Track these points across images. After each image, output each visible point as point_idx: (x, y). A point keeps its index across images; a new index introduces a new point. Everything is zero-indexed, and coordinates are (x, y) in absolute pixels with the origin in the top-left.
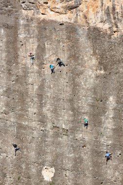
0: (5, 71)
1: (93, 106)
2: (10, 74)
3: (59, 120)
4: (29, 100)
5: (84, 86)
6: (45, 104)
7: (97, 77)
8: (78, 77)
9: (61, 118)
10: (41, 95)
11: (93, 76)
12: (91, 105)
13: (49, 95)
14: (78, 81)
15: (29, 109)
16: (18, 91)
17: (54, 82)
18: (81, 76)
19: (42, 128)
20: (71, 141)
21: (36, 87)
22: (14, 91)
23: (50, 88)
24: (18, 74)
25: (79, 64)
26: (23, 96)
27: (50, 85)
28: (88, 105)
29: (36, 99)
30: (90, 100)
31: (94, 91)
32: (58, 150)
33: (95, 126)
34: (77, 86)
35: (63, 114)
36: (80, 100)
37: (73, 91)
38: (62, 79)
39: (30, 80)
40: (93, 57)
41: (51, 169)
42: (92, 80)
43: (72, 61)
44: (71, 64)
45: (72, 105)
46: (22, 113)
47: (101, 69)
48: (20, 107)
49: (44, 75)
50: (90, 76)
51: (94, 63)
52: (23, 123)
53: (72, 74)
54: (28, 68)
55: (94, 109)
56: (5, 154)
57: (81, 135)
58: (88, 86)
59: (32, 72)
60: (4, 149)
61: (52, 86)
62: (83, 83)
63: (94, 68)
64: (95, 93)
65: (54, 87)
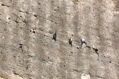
0: (49, 2)
1: (113, 35)
2: (53, 5)
3: (90, 42)
4: (67, 25)
5: (106, 21)
6: (79, 30)
7: (115, 15)
8: (102, 14)
9: (91, 41)
10: (76, 23)
11: (112, 14)
12: (112, 34)
13: (82, 23)
14: (102, 16)
15: (68, 32)
16: (58, 18)
17: (85, 15)
18: (104, 14)
19: (77, 46)
20: (101, 58)
21: (72, 17)
22: (56, 17)
23: (83, 19)
24: (58, 6)
25: (102, 5)
26: (63, 22)
27: (82, 17)
28: (110, 34)
29: (72, 25)
30: (111, 31)
31: (114, 25)
32: (91, 63)
33: (116, 49)
34: (101, 20)
35: (93, 38)
36: (104, 30)
37: (99, 23)
38: (90, 14)
39: (68, 11)
40: (112, 2)
41: (88, 75)
42: (111, 17)
43: (98, 2)
44: (97, 4)
45: (98, 32)
46: (63, 34)
47: (117, 11)
48: (61, 30)
49: (78, 9)
50: (110, 14)
51: (113, 6)
52: (64, 41)
53: (98, 11)
54: (66, 2)
55: (115, 37)
56: (51, 62)
57: (108, 54)
58: (109, 21)
59: (69, 6)
60: (51, 58)
61: (84, 17)
62: (105, 19)
63: (113, 9)
64: (114, 26)
65: (85, 18)
